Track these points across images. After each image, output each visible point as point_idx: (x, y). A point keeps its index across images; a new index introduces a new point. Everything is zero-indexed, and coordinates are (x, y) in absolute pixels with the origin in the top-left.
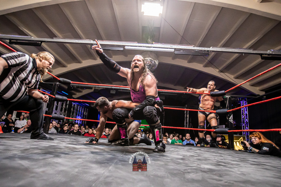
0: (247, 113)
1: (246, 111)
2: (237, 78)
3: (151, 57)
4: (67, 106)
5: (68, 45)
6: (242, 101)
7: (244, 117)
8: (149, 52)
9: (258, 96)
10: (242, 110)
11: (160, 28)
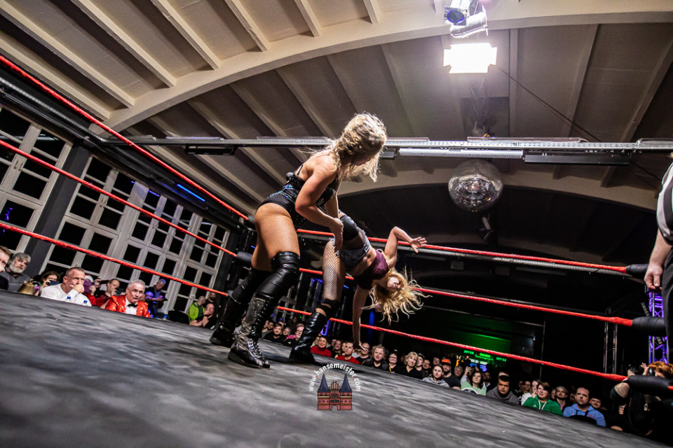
3: (480, 174)
8: (478, 160)
11: (507, 99)
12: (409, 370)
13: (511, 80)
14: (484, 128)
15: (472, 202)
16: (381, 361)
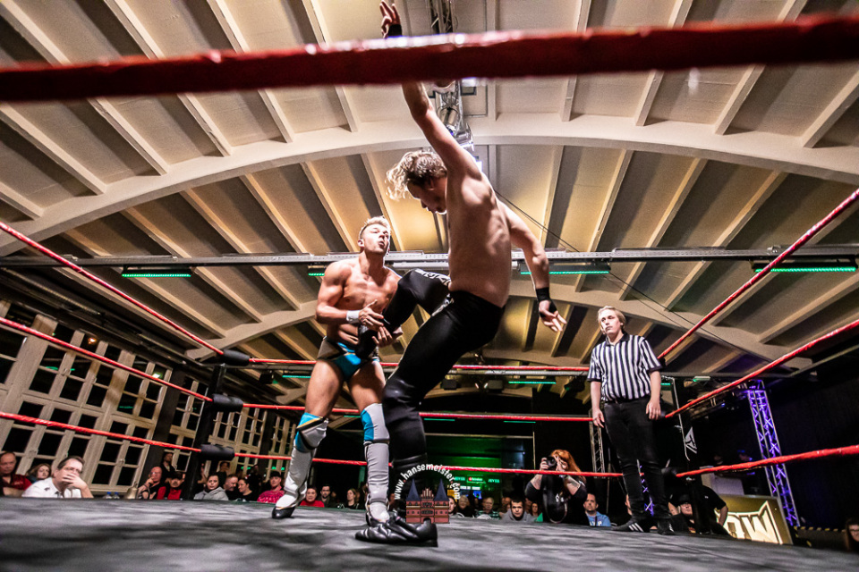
0: (773, 426)
1: (769, 417)
2: (721, 324)
4: (262, 429)
5: (262, 266)
6: (749, 389)
7: (764, 438)
9: (794, 374)
10: (754, 417)
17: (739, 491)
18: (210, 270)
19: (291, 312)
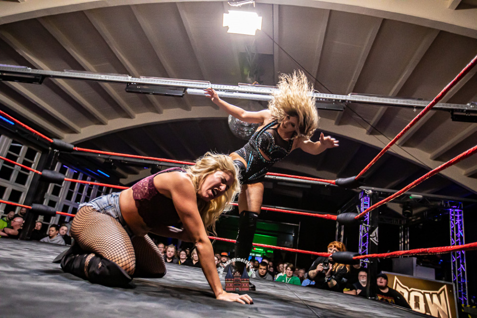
0: (463, 235)
1: (461, 229)
2: (438, 158)
5: (106, 84)
6: (450, 208)
10: (451, 228)
11: (272, 56)
12: (194, 263)
13: (275, 44)
14: (255, 77)
15: (245, 133)
16: (173, 258)
17: (431, 277)
18: (66, 82)
19: (130, 119)
